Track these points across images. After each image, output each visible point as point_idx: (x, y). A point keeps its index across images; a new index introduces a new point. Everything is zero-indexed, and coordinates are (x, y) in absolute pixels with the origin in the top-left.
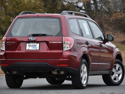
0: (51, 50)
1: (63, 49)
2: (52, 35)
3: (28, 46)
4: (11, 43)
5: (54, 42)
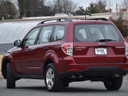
0: (117, 54)
1: (124, 54)
2: (116, 41)
3: (97, 51)
4: (81, 49)
5: (120, 47)
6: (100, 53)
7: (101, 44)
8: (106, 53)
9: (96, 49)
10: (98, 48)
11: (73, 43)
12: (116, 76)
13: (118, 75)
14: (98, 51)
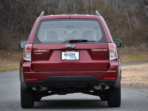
2: (95, 41)
4: (41, 52)
5: (99, 50)
6: (68, 58)
7: (69, 46)
8: (78, 58)
9: (63, 53)
10: (66, 51)
11: (31, 44)
12: (96, 88)
13: (100, 87)
14: (66, 55)
